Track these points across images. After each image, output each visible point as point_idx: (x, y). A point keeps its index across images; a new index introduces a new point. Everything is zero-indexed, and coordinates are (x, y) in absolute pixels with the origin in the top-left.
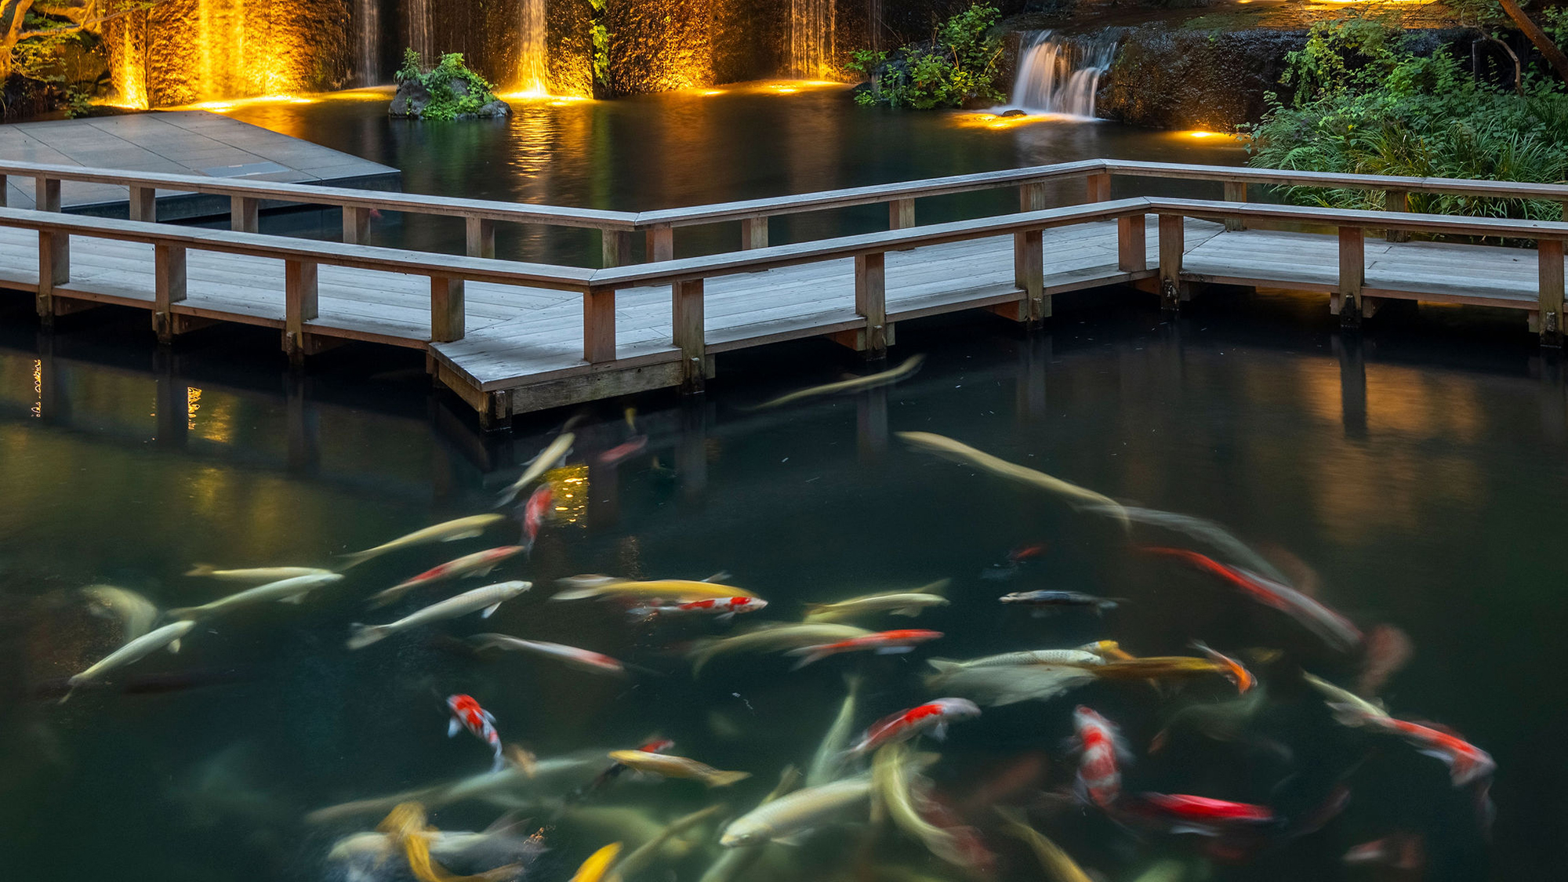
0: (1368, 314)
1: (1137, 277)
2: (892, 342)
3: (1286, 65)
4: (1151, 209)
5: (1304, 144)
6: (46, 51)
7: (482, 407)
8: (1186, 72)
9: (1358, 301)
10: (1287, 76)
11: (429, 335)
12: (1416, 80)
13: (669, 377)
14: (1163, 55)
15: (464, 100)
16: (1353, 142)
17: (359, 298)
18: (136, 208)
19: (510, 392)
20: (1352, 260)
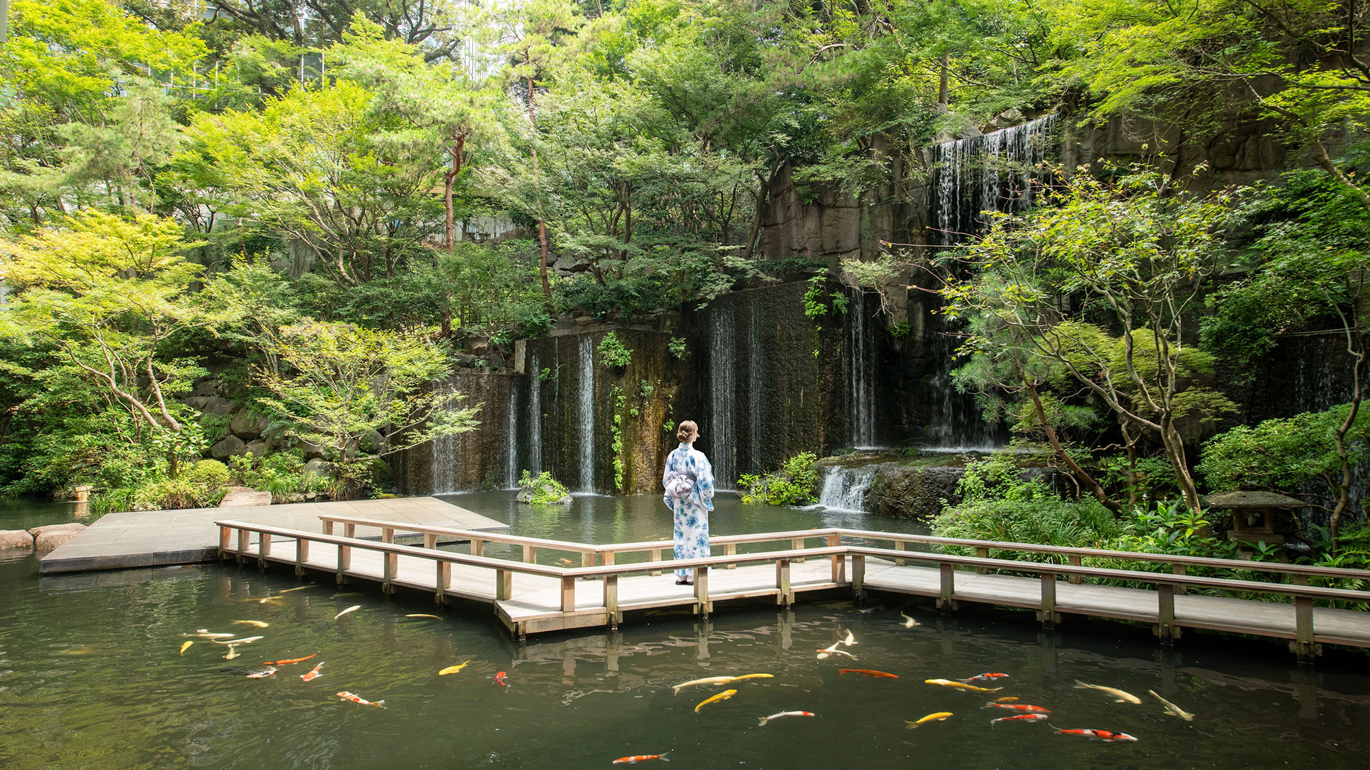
0: (955, 608)
1: (841, 585)
2: (711, 611)
3: (958, 485)
4: (848, 552)
5: (955, 525)
6: (363, 468)
7: (513, 629)
8: (907, 489)
9: (950, 601)
10: (958, 491)
11: (495, 596)
12: (1023, 494)
13: (601, 621)
14: (895, 479)
15: (551, 495)
16: (977, 524)
17: (471, 580)
18: (385, 538)
19: (525, 623)
20: (947, 581)
